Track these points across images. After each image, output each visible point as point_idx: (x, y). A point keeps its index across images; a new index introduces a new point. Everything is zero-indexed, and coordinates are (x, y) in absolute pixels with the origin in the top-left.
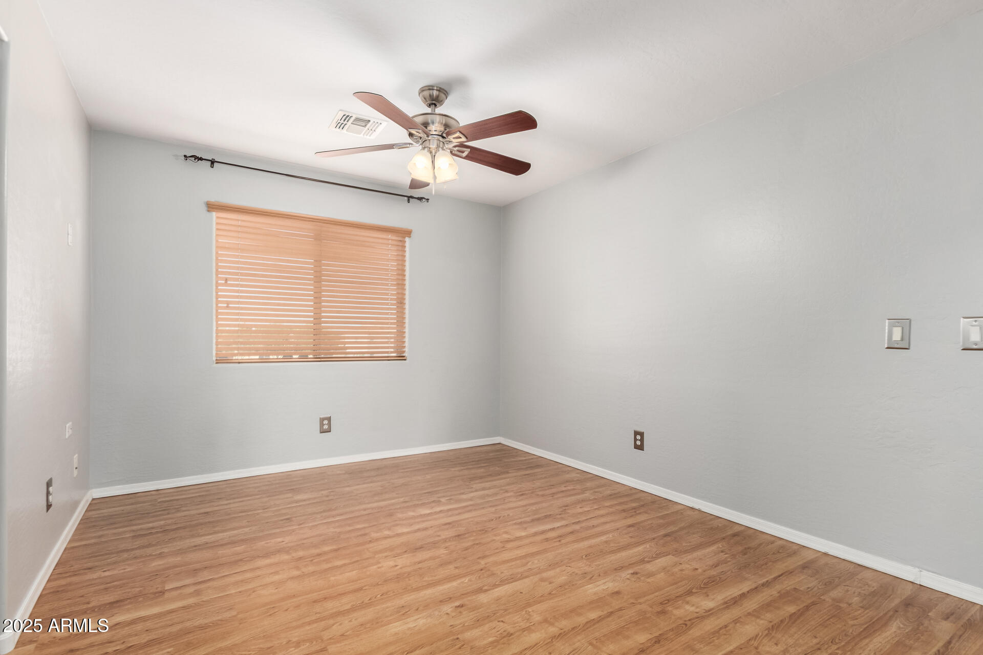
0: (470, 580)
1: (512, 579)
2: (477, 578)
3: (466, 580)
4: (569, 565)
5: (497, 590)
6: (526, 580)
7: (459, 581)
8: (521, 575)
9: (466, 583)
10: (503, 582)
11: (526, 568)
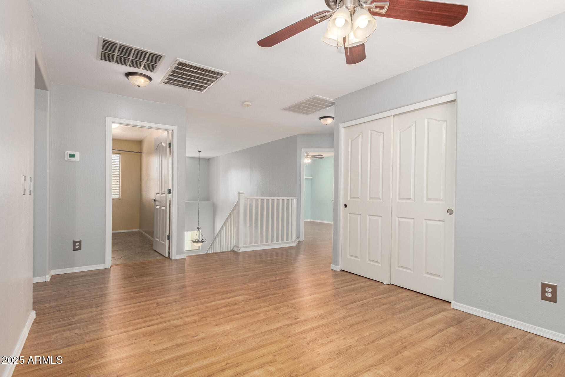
0: (295, 330)
1: (271, 332)
2: (291, 332)
3: (297, 331)
4: (233, 341)
5: (280, 326)
6: (263, 331)
7: (301, 330)
8: (265, 334)
9: (297, 329)
10: (276, 330)
11: (262, 338)
